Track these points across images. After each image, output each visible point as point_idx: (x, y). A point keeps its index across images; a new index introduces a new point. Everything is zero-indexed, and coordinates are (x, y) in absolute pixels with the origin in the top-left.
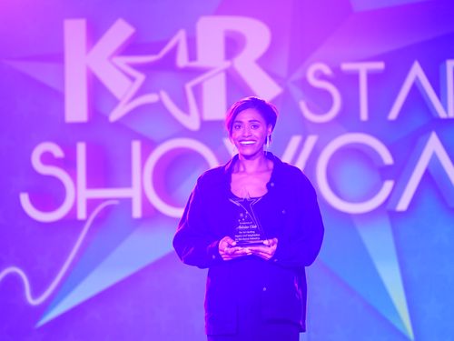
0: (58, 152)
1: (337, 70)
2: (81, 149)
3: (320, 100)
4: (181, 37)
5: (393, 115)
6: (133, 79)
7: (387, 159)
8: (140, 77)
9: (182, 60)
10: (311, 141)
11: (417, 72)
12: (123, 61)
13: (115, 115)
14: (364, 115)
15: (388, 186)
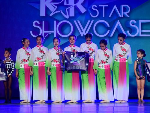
0: (38, 23)
1: (98, 6)
2: (43, 22)
3: (94, 13)
5: (110, 16)
6: (55, 7)
7: (109, 26)
8: (56, 7)
9: (65, 4)
10: (92, 21)
11: (115, 7)
12: (52, 3)
13: (51, 15)
14: (104, 16)
15: (109, 31)
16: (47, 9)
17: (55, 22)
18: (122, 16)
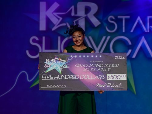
0: (37, 39)
1: (116, 18)
2: (44, 38)
3: (111, 26)
4: (73, 7)
5: (132, 31)
6: (59, 19)
7: (130, 43)
8: (61, 19)
9: (73, 14)
10: (109, 37)
11: (139, 18)
14: (124, 31)
15: (130, 51)
16: (48, 21)
17: (59, 38)
18: (148, 31)
